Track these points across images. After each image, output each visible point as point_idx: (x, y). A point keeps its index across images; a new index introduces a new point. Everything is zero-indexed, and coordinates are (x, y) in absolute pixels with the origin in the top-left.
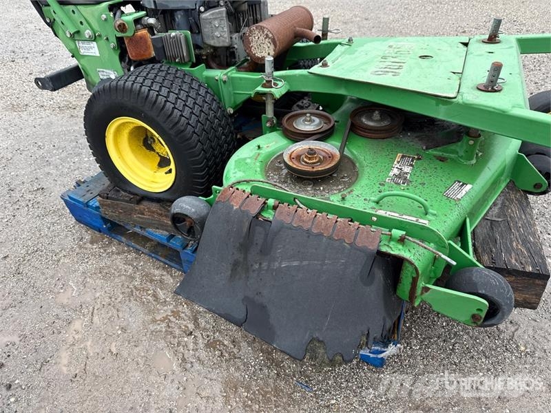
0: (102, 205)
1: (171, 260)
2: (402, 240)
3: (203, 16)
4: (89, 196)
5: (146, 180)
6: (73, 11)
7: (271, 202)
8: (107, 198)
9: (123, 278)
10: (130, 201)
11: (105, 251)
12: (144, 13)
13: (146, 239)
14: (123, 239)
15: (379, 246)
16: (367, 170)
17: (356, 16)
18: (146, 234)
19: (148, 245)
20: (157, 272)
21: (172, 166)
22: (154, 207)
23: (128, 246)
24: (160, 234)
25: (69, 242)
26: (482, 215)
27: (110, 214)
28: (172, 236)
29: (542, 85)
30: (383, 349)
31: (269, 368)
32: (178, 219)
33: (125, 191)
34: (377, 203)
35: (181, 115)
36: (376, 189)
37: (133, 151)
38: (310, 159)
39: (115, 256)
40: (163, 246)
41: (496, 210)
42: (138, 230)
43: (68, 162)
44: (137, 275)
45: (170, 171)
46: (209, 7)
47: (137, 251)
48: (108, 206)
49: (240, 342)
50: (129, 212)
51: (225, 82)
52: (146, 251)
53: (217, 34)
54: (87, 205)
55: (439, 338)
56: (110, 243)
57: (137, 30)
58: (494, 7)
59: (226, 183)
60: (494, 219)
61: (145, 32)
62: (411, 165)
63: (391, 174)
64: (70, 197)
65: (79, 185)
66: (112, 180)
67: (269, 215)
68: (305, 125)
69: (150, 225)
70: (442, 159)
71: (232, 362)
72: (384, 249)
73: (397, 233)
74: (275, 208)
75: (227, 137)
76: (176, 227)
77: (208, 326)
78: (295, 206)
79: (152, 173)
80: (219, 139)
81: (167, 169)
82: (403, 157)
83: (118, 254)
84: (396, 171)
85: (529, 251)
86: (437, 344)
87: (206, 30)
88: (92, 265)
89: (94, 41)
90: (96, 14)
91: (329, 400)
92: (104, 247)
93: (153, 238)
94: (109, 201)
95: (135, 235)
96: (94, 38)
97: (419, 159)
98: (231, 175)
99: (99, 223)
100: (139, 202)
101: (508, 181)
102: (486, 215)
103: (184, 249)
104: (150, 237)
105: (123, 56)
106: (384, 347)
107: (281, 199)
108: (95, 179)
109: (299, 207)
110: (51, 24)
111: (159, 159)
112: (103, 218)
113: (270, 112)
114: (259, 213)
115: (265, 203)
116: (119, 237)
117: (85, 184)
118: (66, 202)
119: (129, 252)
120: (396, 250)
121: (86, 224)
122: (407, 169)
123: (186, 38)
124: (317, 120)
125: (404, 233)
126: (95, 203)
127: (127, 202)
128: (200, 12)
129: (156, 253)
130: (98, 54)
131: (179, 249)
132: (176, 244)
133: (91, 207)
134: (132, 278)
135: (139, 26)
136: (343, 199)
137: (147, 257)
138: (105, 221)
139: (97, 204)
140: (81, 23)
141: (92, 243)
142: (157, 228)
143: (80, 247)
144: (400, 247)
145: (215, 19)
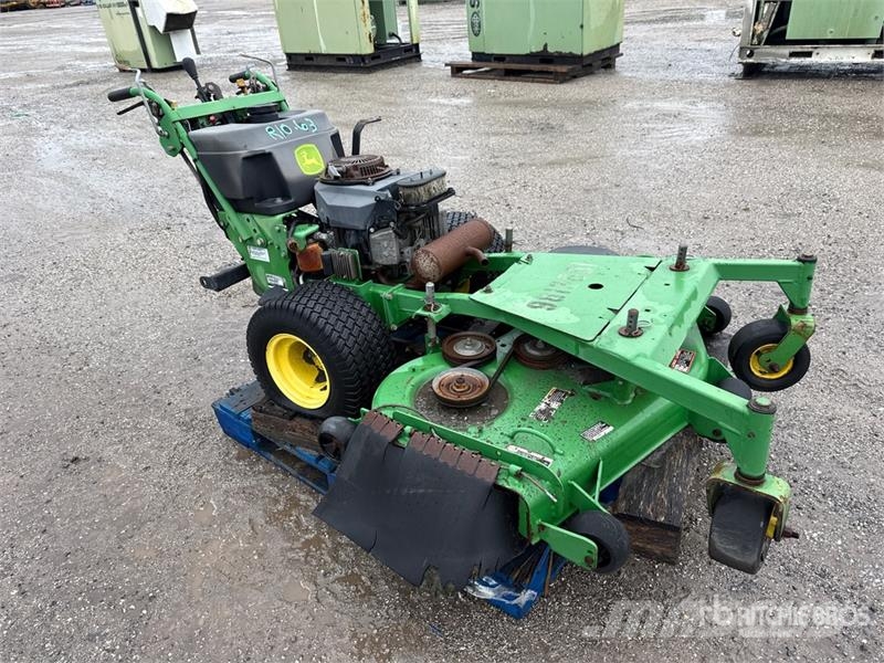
0: (255, 419)
1: (319, 484)
2: (518, 476)
3: (373, 237)
4: (243, 406)
5: (302, 396)
6: (248, 220)
7: (408, 429)
8: (261, 411)
9: (267, 500)
10: (283, 417)
11: (251, 469)
12: (316, 227)
13: (296, 459)
14: (272, 457)
15: (496, 478)
16: (516, 402)
17: (604, 180)
18: (296, 453)
19: (297, 466)
20: (303, 497)
21: (328, 383)
22: (307, 424)
23: (276, 465)
24: (309, 454)
25: (215, 457)
26: (639, 460)
27: (261, 428)
28: (321, 457)
29: (829, 294)
30: (516, 594)
31: (403, 608)
32: (325, 439)
33: (279, 405)
34: (512, 437)
35: (340, 337)
36: (516, 423)
37: (292, 364)
38: (458, 387)
39: (261, 476)
40: (313, 468)
41: (658, 456)
42: (287, 448)
43: (223, 364)
44: (282, 499)
45: (325, 388)
46: (378, 228)
47: (285, 472)
48: (260, 419)
49: (378, 579)
50: (280, 428)
51: (389, 300)
52: (294, 472)
53: (385, 253)
54: (238, 416)
55: (594, 596)
56: (258, 460)
57: (308, 244)
58: (802, 172)
59: (374, 407)
60: (652, 465)
61: (316, 245)
62: (562, 401)
63: (537, 409)
64: (221, 407)
65: (232, 394)
66: (267, 393)
67: (403, 442)
68: (466, 350)
69: (301, 444)
70: (595, 397)
71: (366, 598)
72: (502, 483)
73: (514, 468)
74: (411, 435)
75: (385, 355)
76: (324, 448)
77: (347, 559)
78: (428, 435)
79: (308, 387)
80: (377, 358)
81: (322, 385)
82: (557, 391)
83: (265, 473)
84: (543, 406)
85: (670, 502)
86: (590, 603)
87: (375, 249)
88: (236, 483)
89: (266, 247)
90: (271, 225)
91: (459, 646)
92: (252, 465)
93: (302, 458)
94: (262, 415)
95: (284, 452)
96: (265, 245)
97: (572, 395)
98: (381, 398)
99: (249, 437)
100: (291, 418)
101: (686, 424)
102: (643, 460)
103: (332, 471)
104: (299, 456)
105: (292, 265)
106: (516, 592)
107: (418, 427)
108: (250, 388)
109: (432, 436)
110: (225, 228)
111: (317, 373)
112: (253, 432)
113: (431, 333)
114: (396, 439)
115: (402, 429)
116: (268, 455)
117: (240, 393)
118: (216, 411)
119: (276, 472)
120: (512, 485)
121: (234, 437)
122: (555, 405)
123: (354, 257)
124: (480, 344)
125: (520, 468)
126: (248, 415)
127: (279, 417)
128: (370, 233)
129: (304, 476)
130: (268, 260)
131: (327, 472)
132: (323, 466)
133: (243, 419)
134: (276, 501)
135: (311, 240)
136: (480, 431)
137: (294, 480)
138: (256, 435)
139: (249, 416)
140: (255, 231)
141: (238, 459)
142: (307, 447)
143: (226, 463)
144: (517, 482)
145: (384, 240)
